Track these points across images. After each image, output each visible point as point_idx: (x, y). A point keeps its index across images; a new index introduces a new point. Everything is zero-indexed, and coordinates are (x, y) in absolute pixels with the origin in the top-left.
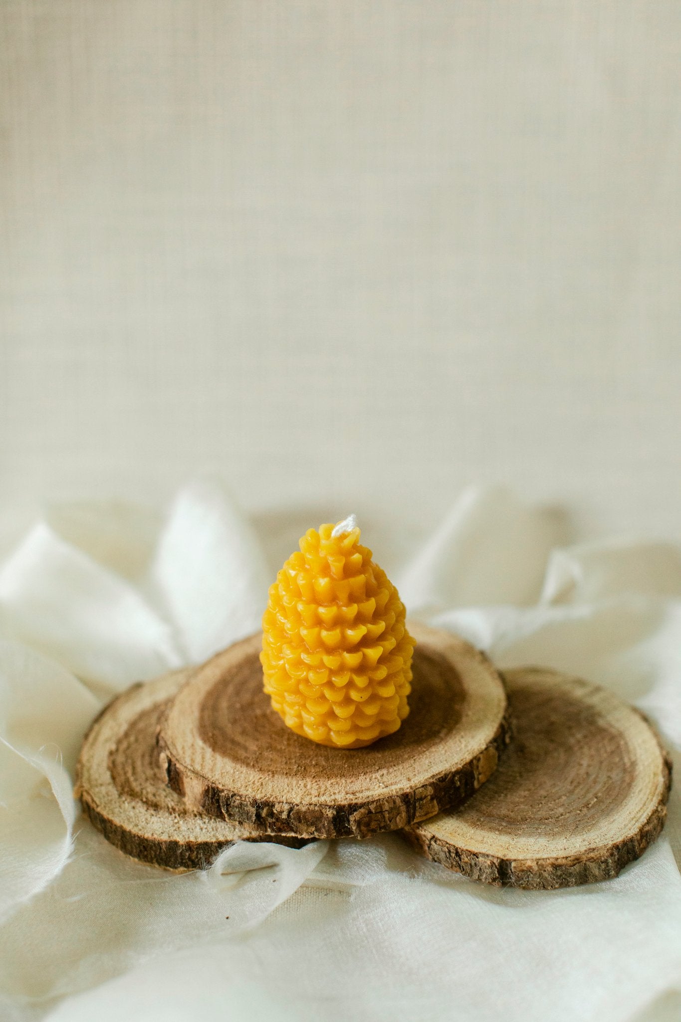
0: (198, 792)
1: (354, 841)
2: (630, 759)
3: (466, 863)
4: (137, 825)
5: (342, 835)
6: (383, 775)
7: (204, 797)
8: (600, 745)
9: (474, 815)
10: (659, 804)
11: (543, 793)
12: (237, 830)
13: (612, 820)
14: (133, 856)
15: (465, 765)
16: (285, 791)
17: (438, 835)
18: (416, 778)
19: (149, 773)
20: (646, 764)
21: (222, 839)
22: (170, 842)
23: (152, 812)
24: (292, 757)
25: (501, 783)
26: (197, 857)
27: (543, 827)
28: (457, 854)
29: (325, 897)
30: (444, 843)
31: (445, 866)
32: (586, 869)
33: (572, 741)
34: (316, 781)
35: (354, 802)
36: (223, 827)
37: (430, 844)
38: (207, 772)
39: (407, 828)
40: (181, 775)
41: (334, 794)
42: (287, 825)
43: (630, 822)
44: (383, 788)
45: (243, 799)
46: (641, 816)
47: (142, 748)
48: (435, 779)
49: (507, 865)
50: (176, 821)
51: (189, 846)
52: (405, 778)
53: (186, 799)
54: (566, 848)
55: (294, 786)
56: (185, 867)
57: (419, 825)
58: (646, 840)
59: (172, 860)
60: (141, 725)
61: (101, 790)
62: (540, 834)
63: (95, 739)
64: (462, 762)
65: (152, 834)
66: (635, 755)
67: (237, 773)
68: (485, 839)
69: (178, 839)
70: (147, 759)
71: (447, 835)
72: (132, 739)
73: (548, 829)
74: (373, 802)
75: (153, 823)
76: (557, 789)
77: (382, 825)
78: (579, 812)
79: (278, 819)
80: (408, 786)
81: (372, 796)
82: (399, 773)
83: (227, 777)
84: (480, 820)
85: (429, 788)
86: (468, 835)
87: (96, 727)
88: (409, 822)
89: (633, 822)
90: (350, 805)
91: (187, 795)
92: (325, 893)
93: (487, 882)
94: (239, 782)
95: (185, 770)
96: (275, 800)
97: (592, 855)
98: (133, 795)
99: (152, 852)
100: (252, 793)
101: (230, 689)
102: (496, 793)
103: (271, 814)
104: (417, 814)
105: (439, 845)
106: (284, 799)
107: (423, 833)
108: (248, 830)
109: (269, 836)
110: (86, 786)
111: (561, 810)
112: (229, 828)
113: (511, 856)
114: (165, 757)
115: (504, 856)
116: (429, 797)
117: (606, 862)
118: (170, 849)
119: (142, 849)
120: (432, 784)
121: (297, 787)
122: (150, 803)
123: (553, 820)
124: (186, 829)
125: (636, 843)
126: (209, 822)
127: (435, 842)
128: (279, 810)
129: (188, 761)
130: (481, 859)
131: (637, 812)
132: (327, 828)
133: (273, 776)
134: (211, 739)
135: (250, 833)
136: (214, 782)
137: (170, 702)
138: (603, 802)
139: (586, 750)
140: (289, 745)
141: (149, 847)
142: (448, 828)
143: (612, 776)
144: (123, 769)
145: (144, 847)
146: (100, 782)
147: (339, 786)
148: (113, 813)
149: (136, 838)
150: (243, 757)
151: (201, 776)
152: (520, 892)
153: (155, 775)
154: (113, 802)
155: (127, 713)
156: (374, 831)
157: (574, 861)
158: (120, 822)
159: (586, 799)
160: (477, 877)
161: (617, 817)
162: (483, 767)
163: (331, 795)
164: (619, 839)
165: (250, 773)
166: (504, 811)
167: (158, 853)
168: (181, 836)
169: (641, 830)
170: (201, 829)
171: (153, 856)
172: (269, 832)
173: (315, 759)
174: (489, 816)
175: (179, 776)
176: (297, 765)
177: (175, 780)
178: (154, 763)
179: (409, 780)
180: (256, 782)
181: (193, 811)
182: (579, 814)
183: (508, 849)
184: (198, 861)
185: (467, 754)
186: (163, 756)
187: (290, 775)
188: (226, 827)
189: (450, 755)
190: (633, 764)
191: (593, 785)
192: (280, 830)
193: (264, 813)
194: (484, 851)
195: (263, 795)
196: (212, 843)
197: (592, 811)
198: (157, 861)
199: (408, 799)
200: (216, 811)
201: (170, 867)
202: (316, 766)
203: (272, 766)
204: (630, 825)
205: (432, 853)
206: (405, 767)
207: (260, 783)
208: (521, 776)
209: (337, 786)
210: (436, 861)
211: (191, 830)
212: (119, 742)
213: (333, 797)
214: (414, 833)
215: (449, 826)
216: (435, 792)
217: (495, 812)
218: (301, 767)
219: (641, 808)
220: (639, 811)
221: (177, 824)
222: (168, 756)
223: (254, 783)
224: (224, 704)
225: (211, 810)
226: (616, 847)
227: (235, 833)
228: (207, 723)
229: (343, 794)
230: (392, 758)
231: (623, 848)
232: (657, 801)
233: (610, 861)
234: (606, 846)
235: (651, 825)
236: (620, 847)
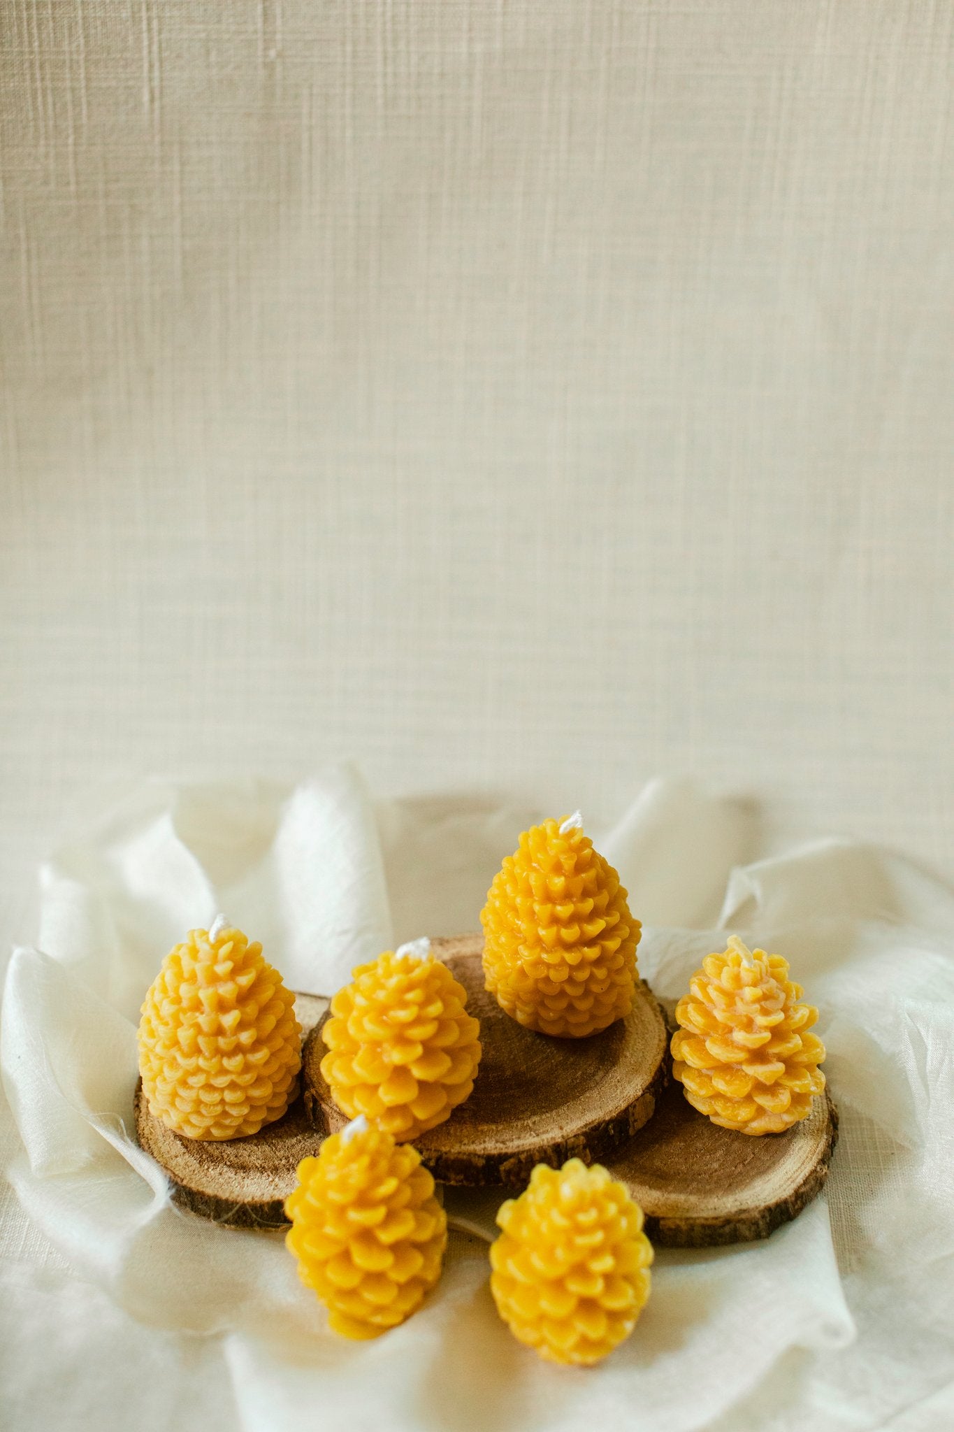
5: (490, 1184)
6: (535, 1122)
9: (626, 1166)
10: (818, 1163)
13: (766, 1179)
18: (569, 1126)
27: (696, 1183)
32: (735, 1230)
35: (504, 1151)
41: (484, 1142)
43: (786, 1182)
44: (534, 1137)
46: (797, 1177)
48: (587, 1128)
52: (557, 1125)
54: (717, 1207)
58: (802, 1202)
68: (635, 1194)
73: (702, 1187)
74: (523, 1152)
78: (734, 1168)
80: (562, 1135)
82: (551, 1121)
84: (631, 1173)
85: (582, 1138)
89: (789, 1182)
90: (500, 1155)
97: (743, 1216)
106: (432, 1146)
111: (716, 1165)
115: (653, 1212)
116: (581, 1147)
117: (756, 1224)
120: (584, 1134)
123: (707, 1176)
125: (790, 1205)
128: (427, 1157)
131: (793, 1174)
132: (476, 1177)
157: (724, 1221)
159: (743, 1155)
161: (773, 1176)
162: (638, 1113)
164: (772, 1200)
166: (657, 1163)
169: (796, 1192)
174: (640, 1168)
179: (561, 1128)
182: (734, 1171)
183: (657, 1205)
185: (622, 1101)
189: (605, 1101)
197: (748, 1168)
199: (560, 1149)
204: (785, 1186)
206: (558, 1113)
213: (482, 1146)
216: (587, 1141)
217: (648, 1164)
219: (800, 1167)
220: (797, 1171)
226: (768, 1209)
229: (493, 1143)
231: (775, 1210)
232: (817, 1160)
233: (761, 1223)
234: (757, 1207)
235: (808, 1187)
236: (772, 1209)
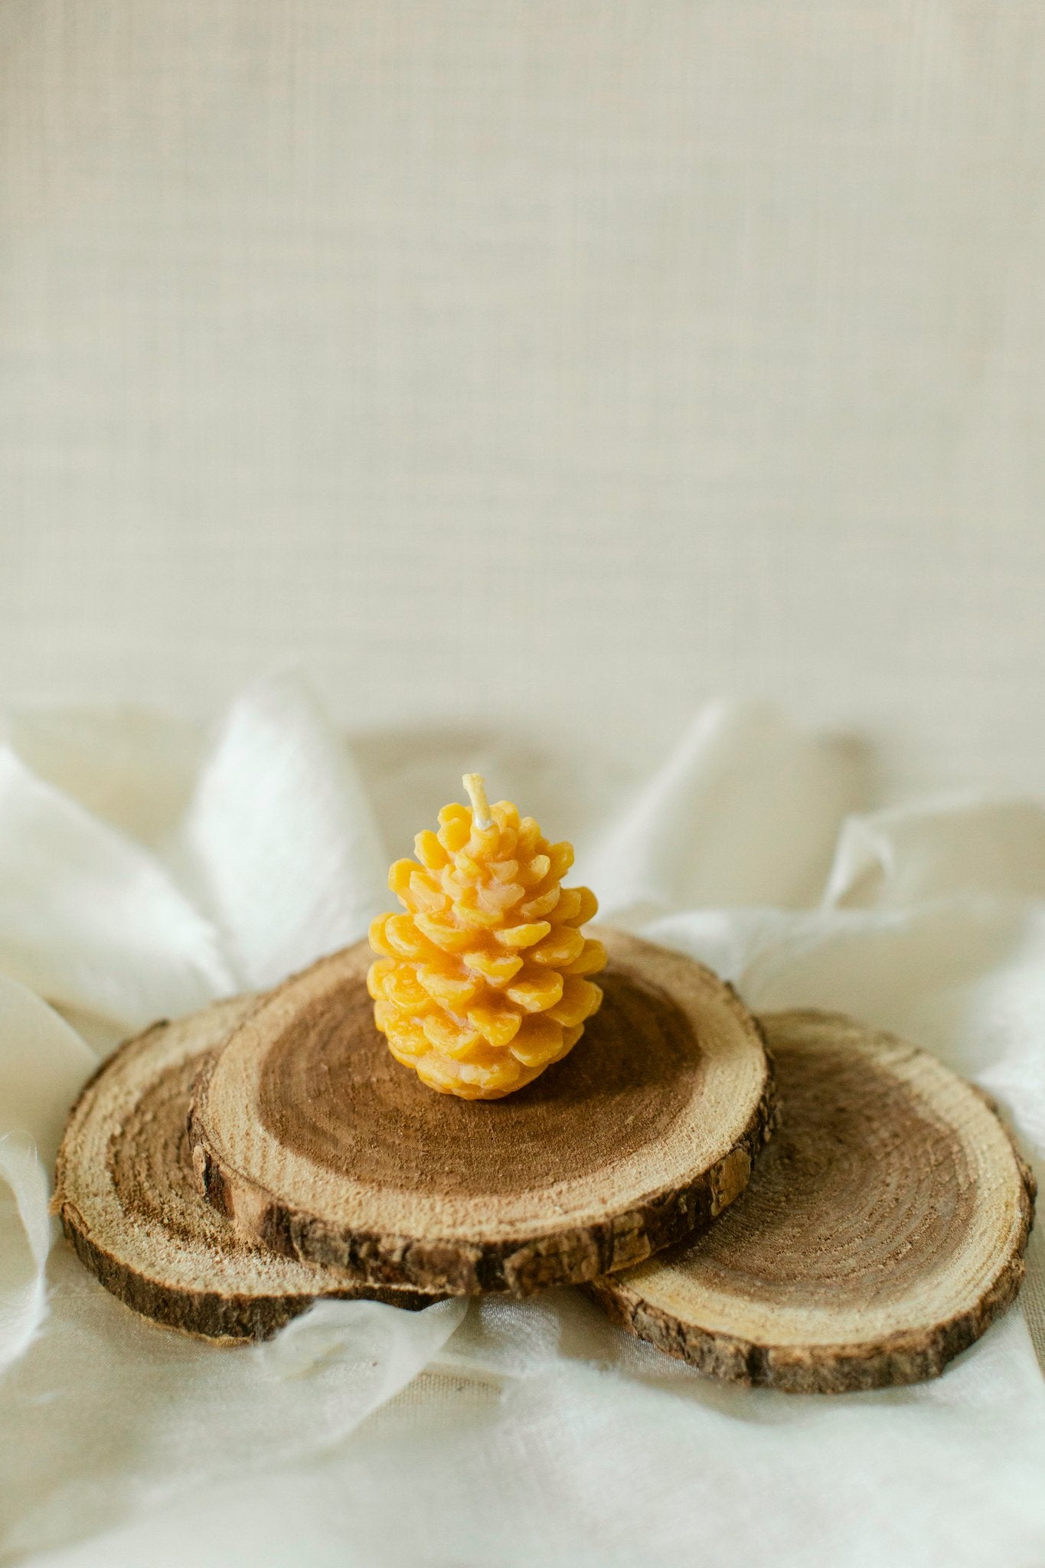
0: (255, 1214)
1: (510, 1301)
2: (968, 1176)
3: (694, 1347)
4: (152, 1265)
5: (490, 1290)
6: (561, 1192)
7: (265, 1222)
8: (920, 1151)
9: (709, 1264)
10: (1013, 1256)
11: (823, 1231)
12: (317, 1277)
13: (936, 1282)
14: (144, 1315)
15: (696, 1178)
16: (399, 1216)
17: (651, 1300)
18: (616, 1199)
19: (175, 1175)
20: (994, 1187)
21: (292, 1291)
22: (207, 1294)
23: (179, 1242)
24: (412, 1157)
25: (755, 1212)
26: (251, 1320)
27: (823, 1290)
28: (680, 1331)
29: (458, 1392)
30: (659, 1313)
31: (658, 1347)
32: (890, 1364)
33: (873, 1142)
34: (450, 1201)
35: (512, 1237)
36: (295, 1271)
37: (636, 1313)
38: (269, 1180)
39: (598, 1285)
40: (227, 1184)
41: (480, 1222)
42: (400, 1272)
43: (965, 1286)
44: (560, 1215)
45: (329, 1227)
46: (983, 1278)
47: (164, 1132)
48: (646, 1201)
49: (761, 1354)
50: (217, 1259)
51: (238, 1302)
52: (597, 1198)
53: (234, 1223)
54: (859, 1327)
55: (414, 1206)
56: (231, 1334)
57: (620, 1277)
58: (990, 1316)
59: (210, 1323)
60: (164, 1093)
61: (93, 1203)
62: (817, 1303)
63: (88, 1115)
64: (692, 1173)
65: (178, 1281)
66: (976, 1170)
67: (320, 1182)
68: (727, 1310)
69: (220, 1290)
70: (172, 1150)
71: (664, 1298)
72: (149, 1117)
73: (830, 1295)
74: (543, 1238)
75: (179, 1261)
76: (845, 1225)
77: (558, 1275)
78: (882, 1266)
79: (385, 1262)
80: (602, 1212)
81: (542, 1228)
82: (587, 1191)
83: (303, 1189)
84: (719, 1276)
85: (637, 1216)
86: (699, 1300)
87: (90, 1095)
88: (602, 1271)
89: (970, 1287)
90: (505, 1243)
91: (236, 1216)
92: (458, 1387)
93: (727, 1378)
94: (323, 1199)
95: (233, 1176)
96: (381, 1231)
97: (901, 1342)
98: (148, 1212)
99: (178, 1309)
100: (343, 1218)
101: (313, 1037)
102: (746, 1228)
103: (374, 1254)
104: (616, 1258)
105: (650, 1315)
106: (396, 1230)
107: (624, 1294)
108: (336, 1279)
109: (371, 1289)
110: (71, 1195)
111: (852, 1262)
112: (305, 1272)
113: (769, 1339)
114: (202, 1153)
115: (758, 1339)
116: (636, 1232)
117: (924, 1354)
118: (207, 1305)
119: (162, 1305)
120: (642, 1210)
121: (418, 1210)
122: (175, 1227)
123: (839, 1280)
124: (234, 1273)
125: (974, 1323)
126: (271, 1261)
127: (645, 1310)
128: (388, 1246)
129: (239, 1161)
130: (719, 1343)
131: (977, 1271)
132: (466, 1279)
133: (380, 1190)
134: (278, 1124)
135: (340, 1283)
136: (281, 1197)
137: (210, 1056)
138: (921, 1251)
139: (894, 1159)
140: (407, 1137)
141: (171, 1302)
142: (665, 1288)
143: (937, 1206)
144: (133, 1167)
145: (164, 1300)
146: (93, 1189)
147: (487, 1209)
148: (114, 1243)
149: (151, 1286)
150: (330, 1157)
151: (260, 1187)
152: (779, 1395)
153: (184, 1178)
154: (114, 1223)
155: (141, 1071)
156: (543, 1285)
157: (872, 1350)
158: (125, 1258)
159: (895, 1244)
160: (711, 1370)
161: (944, 1277)
162: (725, 1181)
163: (474, 1225)
164: (946, 1316)
165: (341, 1185)
166: (758, 1261)
167: (186, 1311)
168: (225, 1285)
169: (983, 1301)
170: (259, 1274)
171: (179, 1316)
172: (371, 1282)
173: (450, 1161)
174: (733, 1269)
175: (223, 1185)
176: (419, 1172)
177: (217, 1191)
178: (184, 1160)
179: (604, 1201)
180: (351, 1199)
181: (247, 1243)
182: (882, 1271)
183: (763, 1326)
184: (253, 1325)
185: (701, 1158)
186: (198, 1150)
187: (408, 1189)
188: (300, 1271)
189: (673, 1161)
190: (973, 1186)
191: (907, 1220)
192: (389, 1280)
193: (363, 1251)
194: (724, 1329)
195: (362, 1222)
196: (276, 1298)
197: (904, 1265)
198: (185, 1323)
199: (602, 1235)
200: (284, 1244)
201: (207, 1334)
202: (451, 1175)
203: (378, 1172)
204: (964, 1293)
205: (639, 1326)
206: (597, 1180)
207: (357, 1201)
208: (788, 1201)
209: (484, 1210)
210: (643, 1339)
211: (243, 1277)
212: (127, 1121)
213: (477, 1229)
214: (609, 1292)
215: (669, 1282)
216: (646, 1222)
217: (744, 1261)
218: (426, 1176)
219: (984, 1264)
220: (981, 1268)
221: (220, 1265)
222: (206, 1152)
223: (347, 1201)
224: (302, 1064)
225: (276, 1243)
226: (941, 1329)
227: (314, 1282)
228: (272, 1095)
229: (494, 1223)
230: (577, 1164)
231: (952, 1330)
232: (1010, 1252)
233: (930, 1352)
234: (924, 1328)
235: (1000, 1293)
236: (948, 1329)
